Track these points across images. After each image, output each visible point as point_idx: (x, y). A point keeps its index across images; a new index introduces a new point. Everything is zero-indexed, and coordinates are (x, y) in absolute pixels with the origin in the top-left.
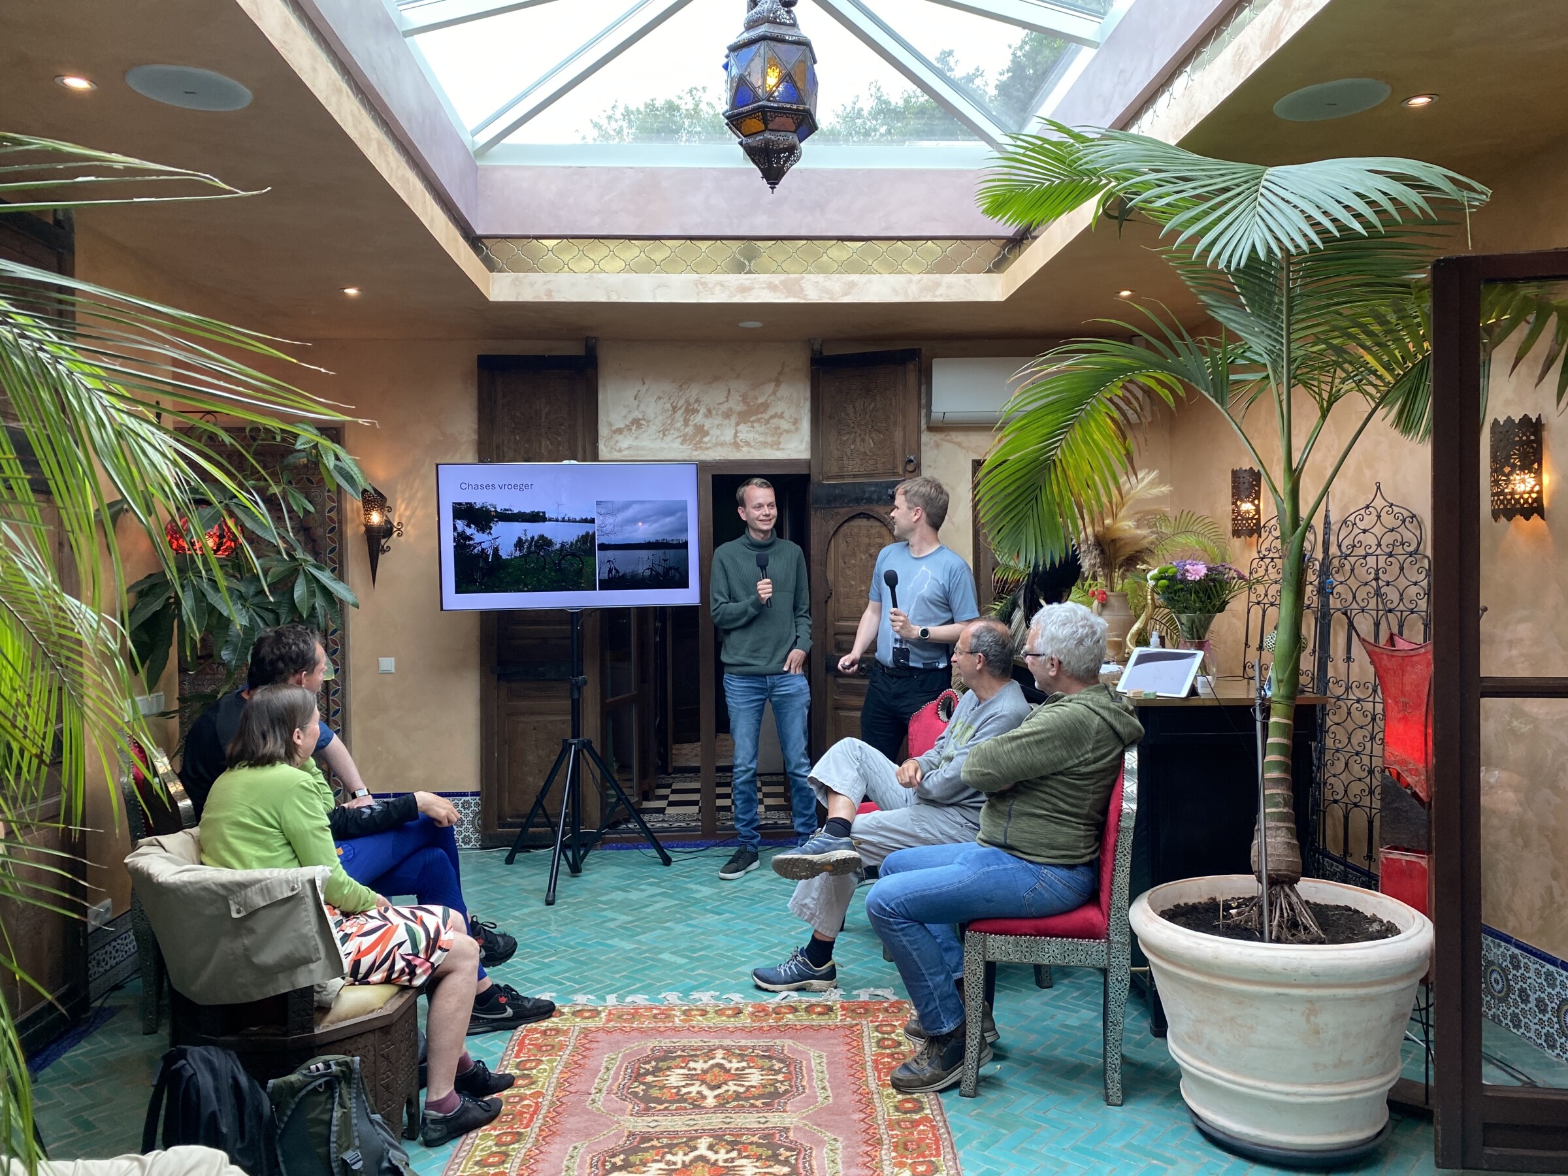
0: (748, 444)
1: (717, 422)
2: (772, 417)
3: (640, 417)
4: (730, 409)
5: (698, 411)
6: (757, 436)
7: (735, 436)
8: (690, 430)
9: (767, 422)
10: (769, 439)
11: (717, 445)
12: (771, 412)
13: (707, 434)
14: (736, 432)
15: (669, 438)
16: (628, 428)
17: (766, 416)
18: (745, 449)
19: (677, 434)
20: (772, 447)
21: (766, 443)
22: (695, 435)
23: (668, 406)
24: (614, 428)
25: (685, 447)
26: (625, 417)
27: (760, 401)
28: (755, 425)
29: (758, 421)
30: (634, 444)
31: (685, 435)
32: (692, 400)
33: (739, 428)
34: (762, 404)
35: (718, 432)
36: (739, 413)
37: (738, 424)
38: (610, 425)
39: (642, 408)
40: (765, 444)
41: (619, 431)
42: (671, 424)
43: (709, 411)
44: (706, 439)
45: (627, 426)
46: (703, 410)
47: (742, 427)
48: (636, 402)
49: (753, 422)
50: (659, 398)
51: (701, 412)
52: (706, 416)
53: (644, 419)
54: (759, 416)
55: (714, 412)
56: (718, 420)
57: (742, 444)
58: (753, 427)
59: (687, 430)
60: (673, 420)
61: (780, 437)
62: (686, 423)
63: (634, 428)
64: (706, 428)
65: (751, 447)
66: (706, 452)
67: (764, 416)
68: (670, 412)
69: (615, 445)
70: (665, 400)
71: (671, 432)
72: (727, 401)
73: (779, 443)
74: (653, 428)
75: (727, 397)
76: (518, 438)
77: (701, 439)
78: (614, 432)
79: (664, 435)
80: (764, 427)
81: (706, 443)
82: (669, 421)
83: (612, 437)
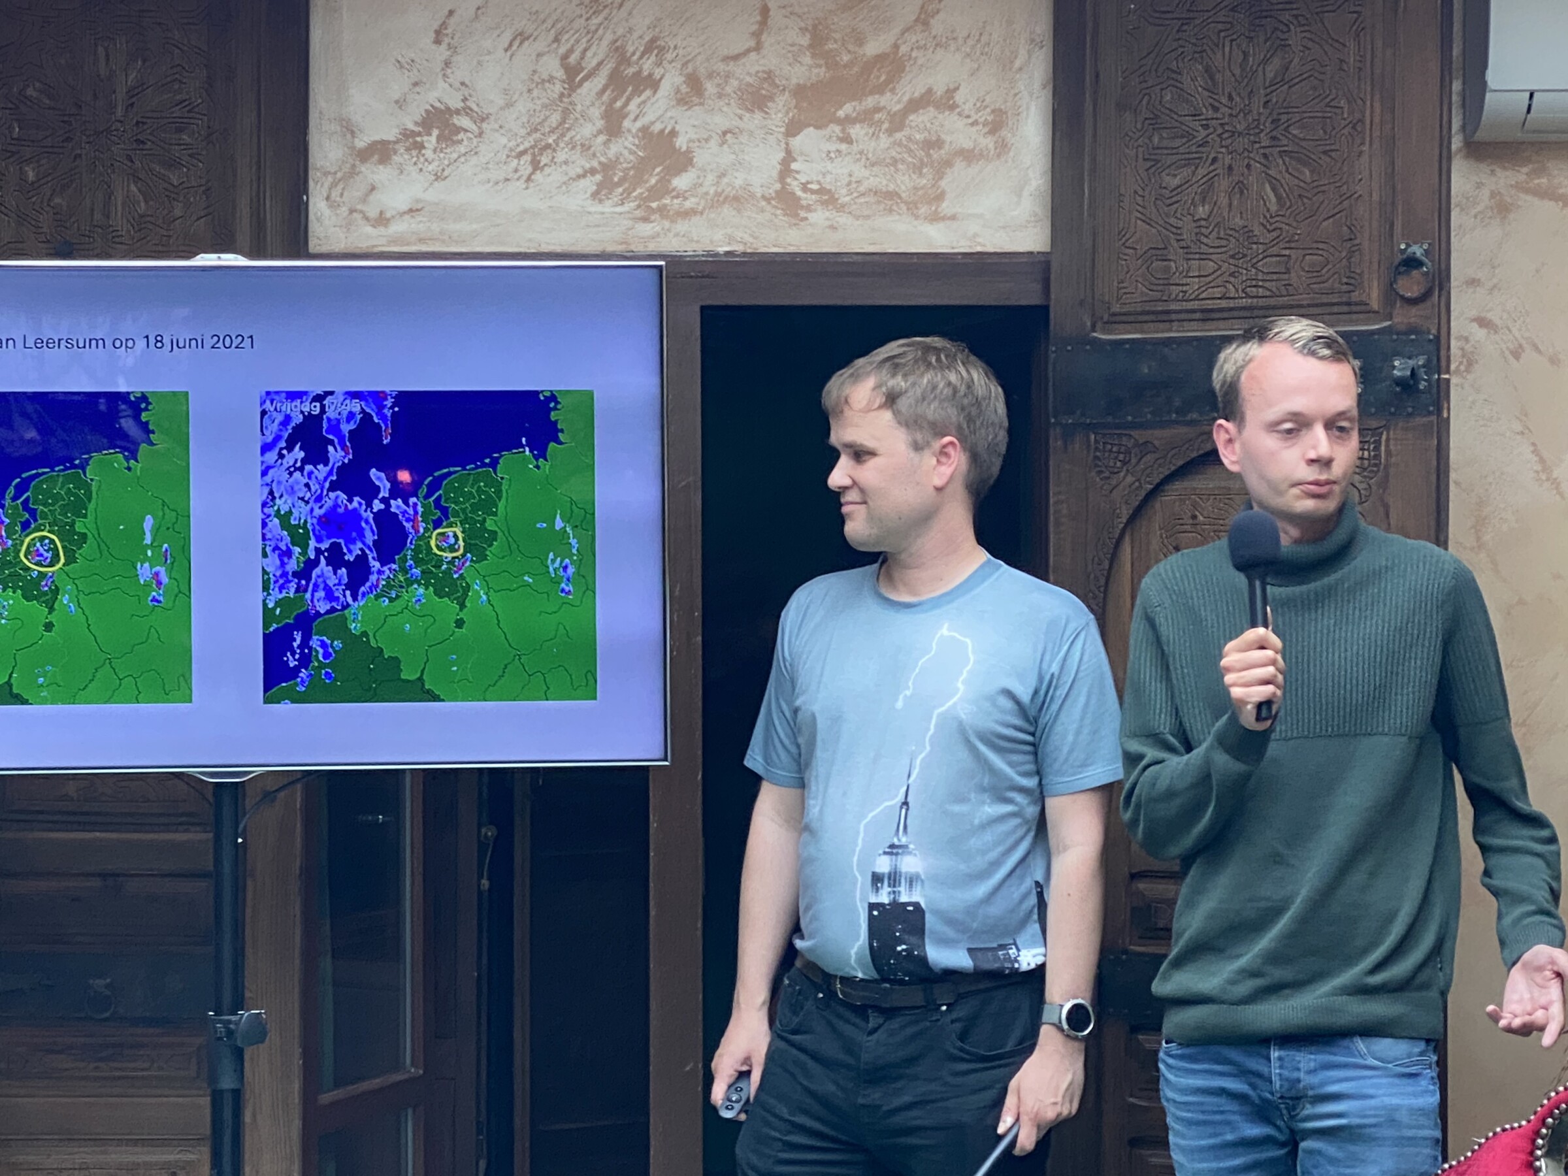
0: (827, 197)
1: (720, 121)
2: (915, 105)
3: (455, 103)
4: (769, 76)
5: (654, 84)
6: (860, 172)
7: (785, 171)
8: (624, 148)
9: (898, 122)
10: (904, 182)
11: (720, 200)
12: (910, 87)
13: (684, 161)
14: (789, 157)
15: (551, 177)
16: (412, 141)
17: (892, 102)
18: (819, 217)
19: (581, 163)
20: (912, 207)
21: (892, 195)
22: (641, 168)
23: (552, 66)
24: (360, 144)
25: (607, 207)
26: (400, 103)
27: (873, 47)
28: (856, 131)
29: (866, 117)
30: (431, 195)
31: (607, 168)
32: (633, 46)
33: (796, 142)
34: (880, 58)
35: (726, 158)
36: (800, 92)
37: (793, 129)
38: (350, 130)
39: (460, 73)
40: (888, 198)
41: (381, 152)
42: (561, 128)
43: (695, 84)
44: (681, 182)
45: (407, 134)
46: (672, 80)
47: (808, 140)
48: (442, 52)
49: (848, 121)
50: (522, 37)
51: (666, 88)
52: (682, 101)
53: (467, 111)
54: (870, 102)
55: (710, 88)
56: (724, 116)
57: (807, 198)
58: (847, 140)
59: (614, 149)
60: (566, 113)
61: (940, 175)
62: (613, 125)
63: (431, 141)
64: (681, 142)
65: (841, 208)
66: (682, 226)
67: (886, 100)
68: (558, 88)
69: (364, 200)
70: (540, 45)
71: (561, 156)
72: (758, 48)
73: (940, 197)
74: (497, 142)
75: (757, 35)
76: (31, 176)
77: (664, 181)
78: (364, 155)
79: (536, 166)
80: (884, 141)
81: (682, 195)
82: (555, 119)
83: (353, 173)
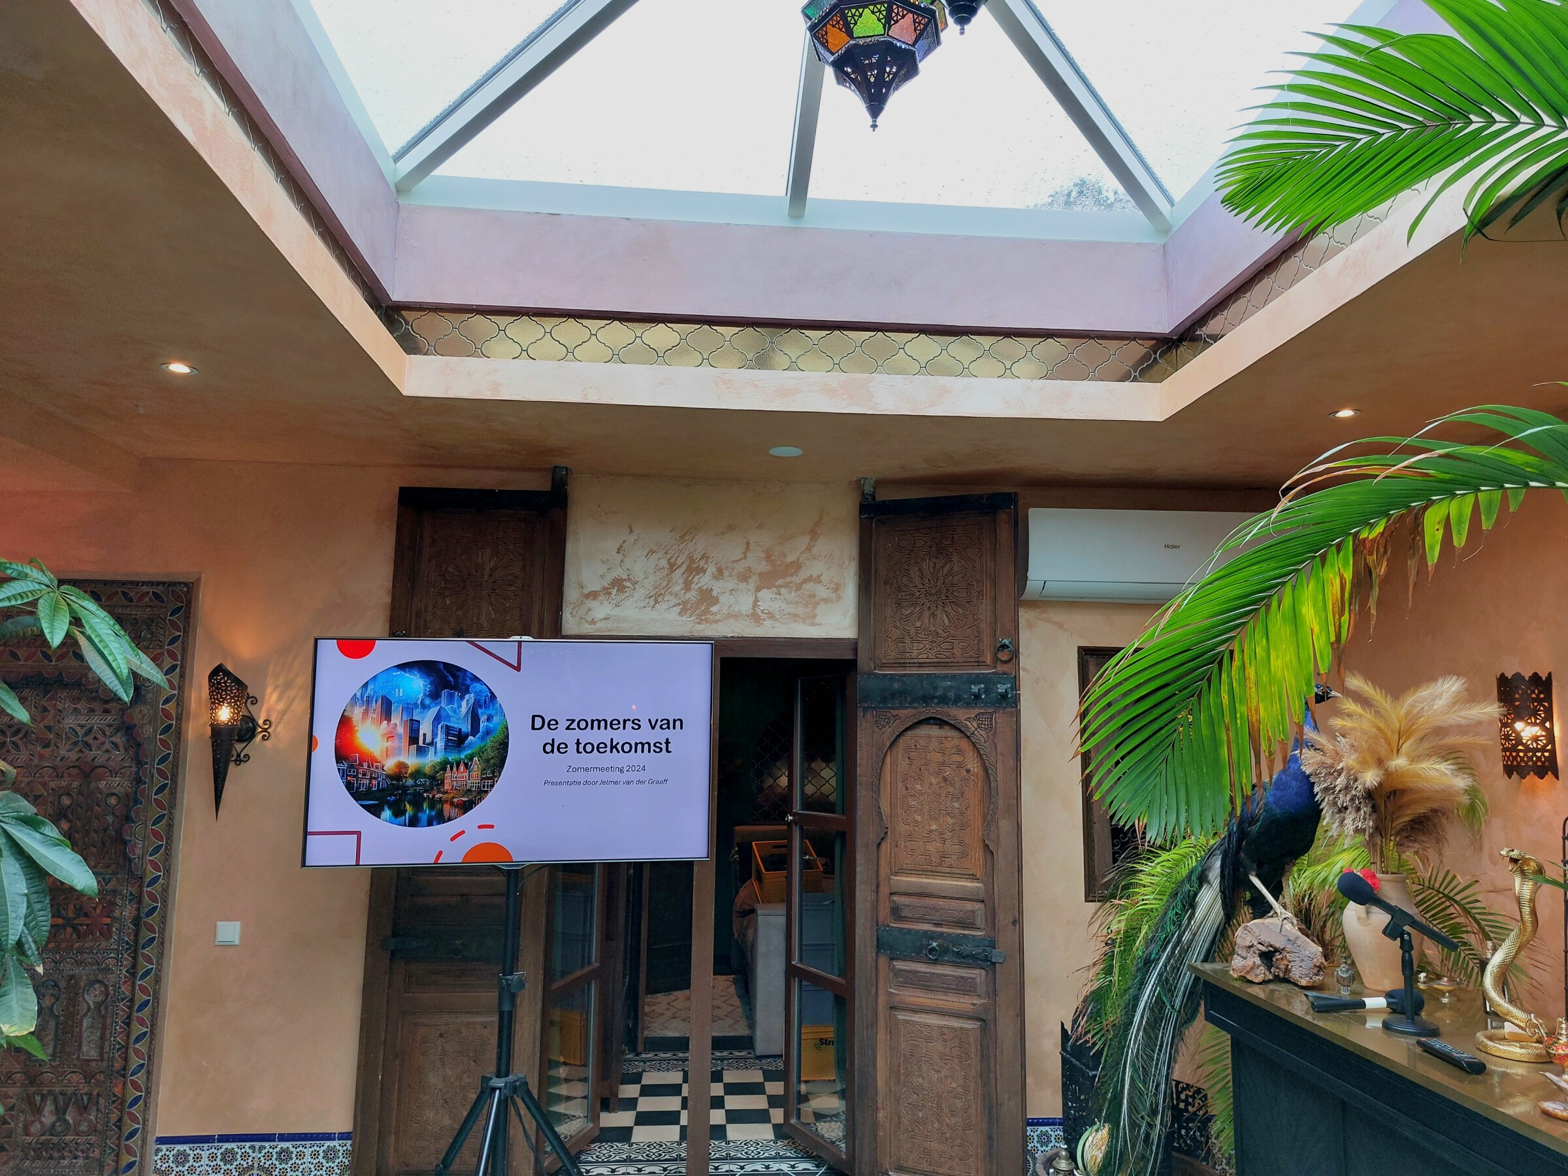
0: (771, 616)
1: (730, 586)
2: (805, 581)
3: (625, 576)
4: (749, 569)
5: (704, 571)
6: (784, 606)
7: (755, 605)
8: (692, 595)
9: (799, 587)
10: (801, 610)
11: (730, 616)
12: (804, 574)
13: (716, 601)
14: (756, 601)
15: (662, 606)
16: (607, 591)
17: (797, 580)
18: (768, 623)
19: (674, 601)
20: (804, 620)
21: (796, 615)
22: (698, 603)
23: (664, 563)
24: (586, 592)
25: (684, 618)
26: (602, 576)
27: (790, 558)
28: (783, 590)
29: (787, 585)
30: (613, 613)
31: (685, 603)
32: (697, 556)
33: (760, 594)
34: (792, 563)
35: (732, 600)
36: (761, 575)
37: (758, 589)
38: (581, 586)
39: (627, 565)
40: (795, 617)
41: (594, 595)
42: (667, 587)
43: (720, 571)
44: (714, 609)
45: (605, 589)
46: (711, 569)
47: (765, 594)
48: (620, 557)
49: (780, 586)
50: (652, 552)
51: (709, 572)
52: (715, 578)
53: (629, 580)
54: (788, 579)
55: (726, 573)
56: (731, 584)
57: (763, 616)
58: (779, 594)
59: (688, 596)
60: (669, 581)
61: (815, 608)
62: (687, 586)
63: (614, 591)
64: (714, 593)
65: (776, 620)
66: (714, 626)
67: (794, 579)
68: (666, 571)
69: (586, 614)
70: (660, 555)
71: (666, 598)
72: (745, 558)
73: (815, 616)
74: (641, 592)
75: (745, 553)
76: (448, 602)
77: (707, 608)
78: (587, 596)
79: (656, 601)
80: (794, 594)
81: (714, 614)
82: (664, 583)
83: (582, 603)
